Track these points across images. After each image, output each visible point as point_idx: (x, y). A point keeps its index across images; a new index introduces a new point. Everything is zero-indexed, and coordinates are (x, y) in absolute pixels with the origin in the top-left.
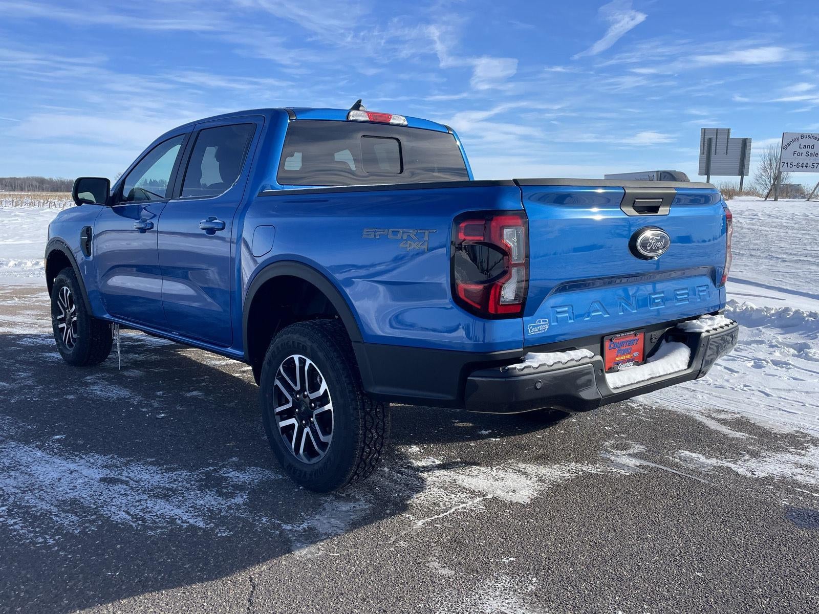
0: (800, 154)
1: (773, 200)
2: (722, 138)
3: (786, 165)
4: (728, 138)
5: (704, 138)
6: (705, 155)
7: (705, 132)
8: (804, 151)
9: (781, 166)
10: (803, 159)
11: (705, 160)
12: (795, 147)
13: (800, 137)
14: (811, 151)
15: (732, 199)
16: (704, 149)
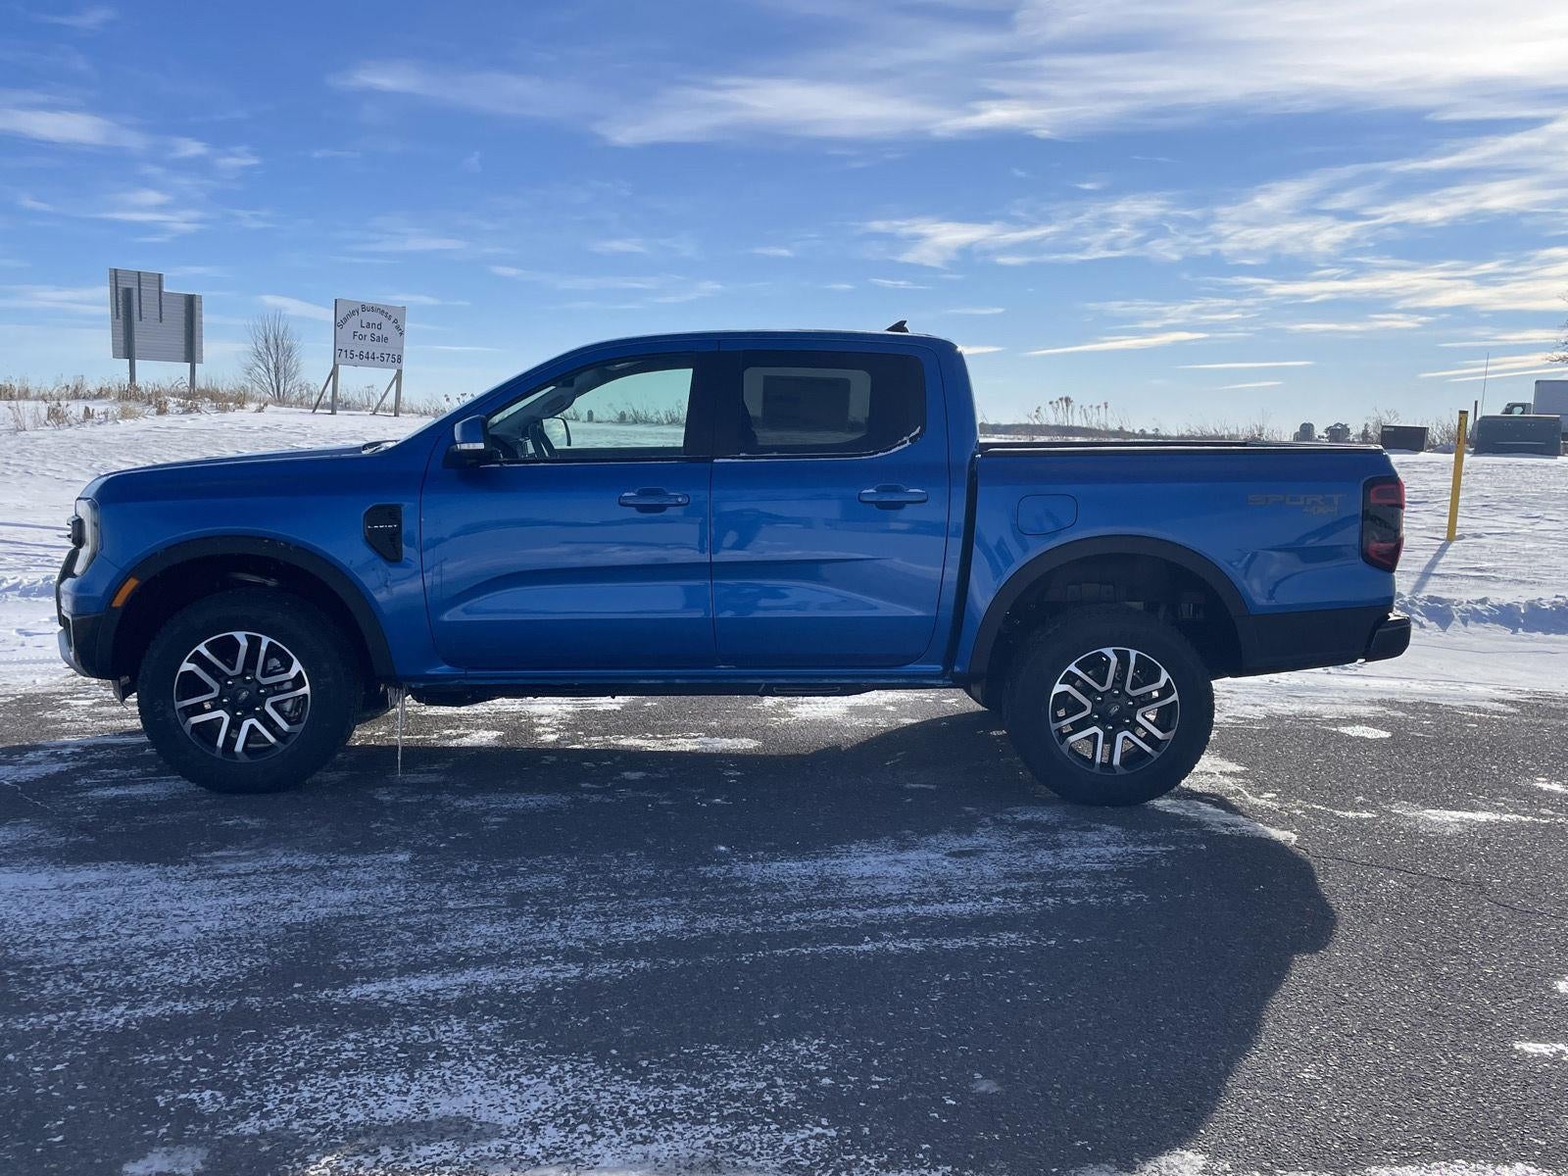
0: (363, 337)
1: (330, 412)
2: (149, 291)
3: (343, 354)
4: (160, 292)
5: (117, 287)
6: (120, 321)
7: (116, 277)
8: (368, 332)
9: (337, 355)
10: (367, 346)
11: (121, 330)
12: (353, 324)
13: (360, 311)
14: (378, 333)
15: (243, 408)
16: (117, 309)
